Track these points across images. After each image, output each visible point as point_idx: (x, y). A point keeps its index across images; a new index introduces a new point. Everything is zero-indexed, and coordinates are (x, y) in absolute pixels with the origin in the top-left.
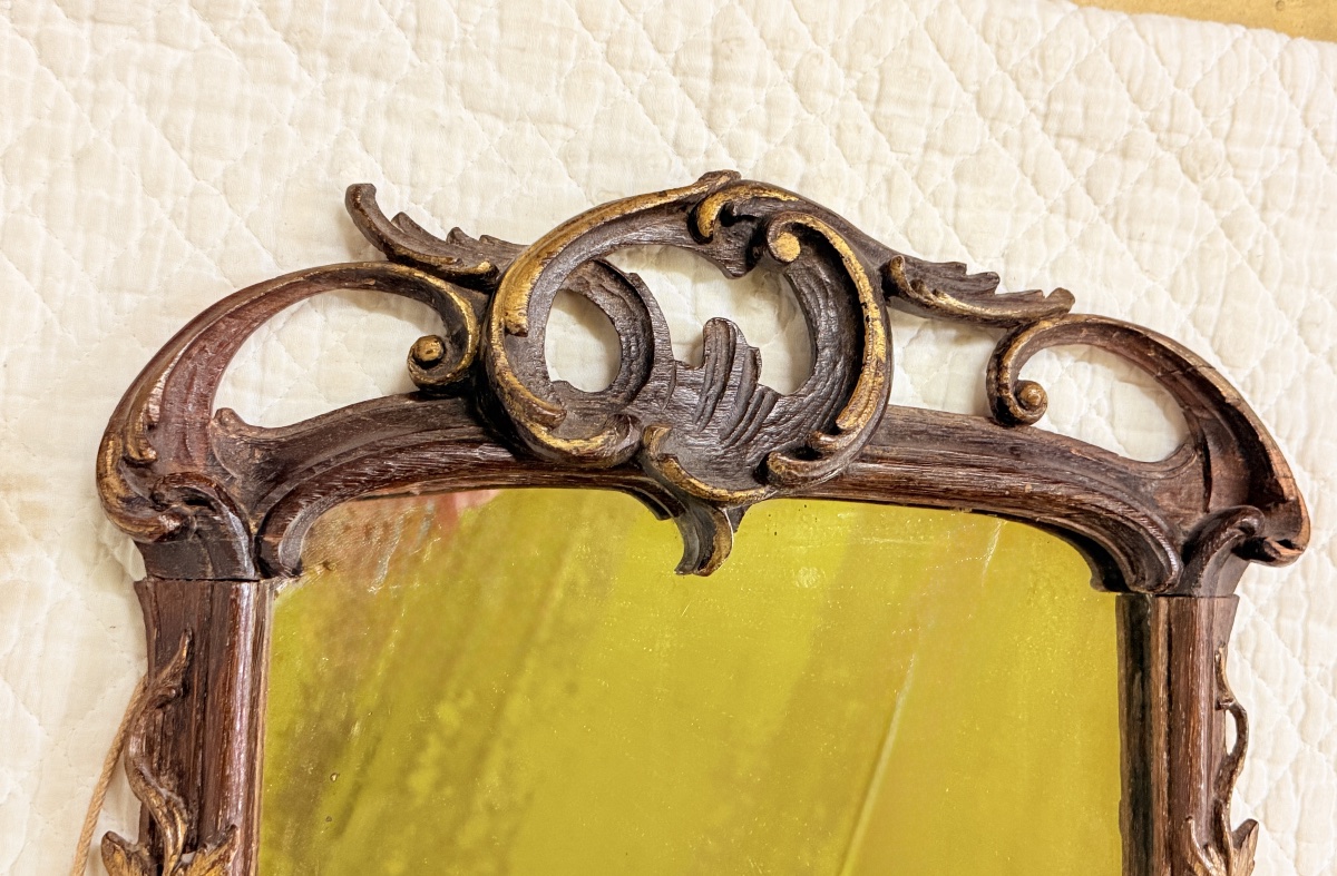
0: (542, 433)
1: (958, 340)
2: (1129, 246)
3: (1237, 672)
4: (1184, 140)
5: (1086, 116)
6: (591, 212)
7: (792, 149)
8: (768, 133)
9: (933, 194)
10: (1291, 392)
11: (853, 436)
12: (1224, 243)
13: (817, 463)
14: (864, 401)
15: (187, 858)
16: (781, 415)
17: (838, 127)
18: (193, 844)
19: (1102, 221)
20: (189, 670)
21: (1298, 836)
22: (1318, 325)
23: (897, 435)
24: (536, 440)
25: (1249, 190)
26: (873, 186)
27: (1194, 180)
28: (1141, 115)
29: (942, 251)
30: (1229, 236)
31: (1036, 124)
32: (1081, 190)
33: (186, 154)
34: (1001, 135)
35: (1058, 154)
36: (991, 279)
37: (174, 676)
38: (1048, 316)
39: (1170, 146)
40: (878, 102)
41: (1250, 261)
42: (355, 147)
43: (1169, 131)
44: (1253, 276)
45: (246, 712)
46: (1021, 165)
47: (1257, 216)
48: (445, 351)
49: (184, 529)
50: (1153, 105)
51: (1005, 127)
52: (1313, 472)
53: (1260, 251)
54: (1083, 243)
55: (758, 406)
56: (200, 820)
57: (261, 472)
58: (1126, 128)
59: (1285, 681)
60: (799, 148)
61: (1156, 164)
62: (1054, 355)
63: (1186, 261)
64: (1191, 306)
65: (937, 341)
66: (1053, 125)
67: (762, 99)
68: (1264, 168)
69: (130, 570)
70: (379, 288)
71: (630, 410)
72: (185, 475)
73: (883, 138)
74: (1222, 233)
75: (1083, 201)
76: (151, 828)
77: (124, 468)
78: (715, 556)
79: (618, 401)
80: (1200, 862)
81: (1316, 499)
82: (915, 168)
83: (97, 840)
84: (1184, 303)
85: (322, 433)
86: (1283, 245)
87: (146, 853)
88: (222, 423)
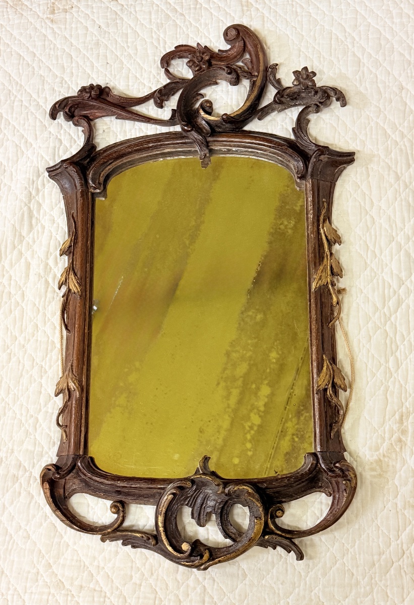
0: (250, 490)
1: (133, 526)
2: (80, 558)
3: (56, 436)
4: (63, 592)
5: (93, 597)
6: (239, 555)
7: (180, 581)
8: (188, 586)
9: (139, 571)
10: (34, 516)
11: (169, 493)
12: (51, 562)
13: (179, 485)
14: (166, 503)
15: (326, 387)
16: (186, 499)
17: (167, 589)
18: (325, 390)
19: (88, 565)
20: (331, 430)
21: (41, 393)
22: (24, 537)
23: (153, 496)
24: (251, 488)
25: (43, 578)
26: (156, 572)
27: (60, 580)
28: (76, 599)
29: (136, 553)
30: (50, 563)
31: (108, 594)
32: (94, 575)
33: (346, 568)
34: (119, 590)
35: (101, 585)
36: (124, 544)
37: (334, 429)
38: (109, 533)
39: (67, 590)
40: (156, 598)
41: (44, 556)
42: (303, 574)
43: (68, 595)
44: (43, 552)
45: (316, 420)
46: (113, 581)
47: (40, 570)
48: (275, 514)
49: (335, 464)
50: (73, 602)
51: (117, 593)
52: (29, 493)
53: (40, 559)
54: (94, 558)
55: (192, 502)
56: (324, 395)
57: (319, 480)
58: (81, 595)
59: (42, 433)
60: (179, 582)
61: (72, 584)
62: (104, 523)
63: (63, 555)
64: (62, 541)
65: (138, 525)
66: (103, 594)
67: (190, 596)
68: (38, 585)
69: (348, 455)
70: (294, 531)
71: (227, 498)
72: (336, 477)
73: (154, 587)
74: (52, 564)
75: (94, 572)
76: (336, 393)
77: (350, 479)
78: (203, 461)
79: (230, 501)
80: (76, 387)
81: (29, 485)
82: (144, 578)
83: (348, 390)
84: (65, 542)
85: (305, 491)
86: (33, 562)
87: (337, 388)
88: (330, 493)
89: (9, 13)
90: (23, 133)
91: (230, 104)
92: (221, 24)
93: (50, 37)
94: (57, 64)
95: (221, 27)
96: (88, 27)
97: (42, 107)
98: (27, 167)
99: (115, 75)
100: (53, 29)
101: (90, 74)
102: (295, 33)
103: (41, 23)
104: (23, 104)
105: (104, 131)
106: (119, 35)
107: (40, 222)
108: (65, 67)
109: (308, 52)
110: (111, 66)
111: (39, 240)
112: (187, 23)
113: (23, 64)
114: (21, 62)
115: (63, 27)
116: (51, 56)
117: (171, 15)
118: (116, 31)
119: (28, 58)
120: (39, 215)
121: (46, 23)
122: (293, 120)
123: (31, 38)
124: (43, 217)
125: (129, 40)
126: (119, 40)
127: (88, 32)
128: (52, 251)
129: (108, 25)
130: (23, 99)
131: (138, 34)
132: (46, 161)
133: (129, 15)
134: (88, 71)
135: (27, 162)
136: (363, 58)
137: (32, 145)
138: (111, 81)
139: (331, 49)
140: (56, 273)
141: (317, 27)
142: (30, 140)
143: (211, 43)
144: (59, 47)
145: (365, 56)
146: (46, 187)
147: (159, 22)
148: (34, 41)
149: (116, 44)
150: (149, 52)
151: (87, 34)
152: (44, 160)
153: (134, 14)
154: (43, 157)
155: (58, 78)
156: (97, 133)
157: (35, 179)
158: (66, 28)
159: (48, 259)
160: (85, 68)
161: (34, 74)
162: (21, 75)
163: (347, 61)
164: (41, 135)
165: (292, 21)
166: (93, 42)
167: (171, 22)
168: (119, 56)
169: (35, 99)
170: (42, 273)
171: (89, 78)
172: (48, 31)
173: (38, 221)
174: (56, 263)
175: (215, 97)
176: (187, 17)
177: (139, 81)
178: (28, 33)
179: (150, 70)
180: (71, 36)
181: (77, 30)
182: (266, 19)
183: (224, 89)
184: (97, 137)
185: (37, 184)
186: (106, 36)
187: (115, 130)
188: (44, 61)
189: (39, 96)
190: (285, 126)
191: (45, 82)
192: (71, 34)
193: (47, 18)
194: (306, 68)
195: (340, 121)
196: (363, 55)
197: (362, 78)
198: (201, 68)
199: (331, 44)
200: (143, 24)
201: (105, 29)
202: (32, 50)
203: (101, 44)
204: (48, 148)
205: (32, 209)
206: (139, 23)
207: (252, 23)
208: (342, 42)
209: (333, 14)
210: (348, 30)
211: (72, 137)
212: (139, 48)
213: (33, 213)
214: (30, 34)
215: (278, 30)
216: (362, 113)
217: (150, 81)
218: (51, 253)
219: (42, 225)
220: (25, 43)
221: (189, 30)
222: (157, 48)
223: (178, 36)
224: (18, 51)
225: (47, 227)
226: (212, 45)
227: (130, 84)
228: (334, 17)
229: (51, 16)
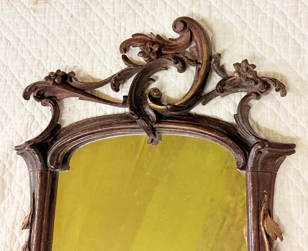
89: (3, 4)
90: (5, 109)
91: (178, 88)
92: (173, 14)
93: (32, 25)
94: (36, 48)
95: (173, 16)
96: (63, 16)
97: (21, 86)
98: (4, 141)
99: (82, 58)
100: (35, 17)
101: (62, 58)
102: (239, 21)
103: (26, 13)
104: (7, 84)
105: (69, 109)
106: (87, 24)
107: (11, 192)
108: (42, 51)
109: (251, 39)
110: (80, 50)
111: (9, 209)
112: (145, 12)
113: (9, 48)
114: (8, 47)
115: (43, 16)
116: (32, 41)
117: (131, 5)
118: (85, 19)
119: (14, 43)
120: (11, 186)
121: (30, 12)
122: (236, 104)
123: (17, 25)
124: (14, 188)
125: (96, 28)
126: (87, 28)
127: (63, 20)
128: (18, 222)
129: (79, 14)
130: (7, 79)
131: (103, 22)
132: (20, 136)
133: (96, 5)
134: (61, 54)
135: (5, 136)
136: (304, 45)
137: (10, 120)
138: (79, 64)
139: (272, 37)
140: (20, 243)
141: (260, 16)
142: (9, 116)
143: (164, 30)
144: (39, 33)
145: (305, 44)
146: (18, 160)
147: (121, 12)
148: (19, 28)
149: (85, 31)
150: (112, 38)
151: (61, 22)
152: (18, 135)
153: (101, 4)
154: (17, 133)
155: (36, 61)
156: (64, 111)
157: (9, 153)
158: (45, 17)
159: (14, 228)
160: (58, 52)
161: (17, 57)
162: (7, 58)
163: (288, 48)
164: (18, 111)
165: (236, 10)
166: (66, 29)
167: (131, 12)
168: (87, 42)
169: (16, 79)
170: (8, 243)
171: (60, 61)
172: (31, 20)
173: (10, 192)
174: (21, 233)
175: (166, 81)
176: (144, 6)
177: (102, 64)
178: (15, 21)
179: (111, 55)
180: (49, 23)
181: (54, 18)
182: (213, 8)
183: (173, 74)
184: (63, 115)
185: (11, 157)
186: (77, 24)
187: (79, 108)
188: (26, 45)
189: (19, 77)
190: (228, 110)
191: (25, 64)
192: (49, 22)
193: (31, 8)
194: (246, 61)
195: (281, 107)
196: (303, 42)
197: (302, 65)
198: (151, 58)
199: (272, 32)
200: (107, 13)
201: (76, 17)
202: (17, 36)
203: (73, 31)
204: (22, 124)
205: (5, 180)
206: (104, 12)
207: (200, 12)
208: (283, 29)
209: (274, 2)
210: (289, 17)
211: (43, 114)
212: (104, 35)
213: (6, 184)
214: (17, 22)
215: (223, 19)
216: (303, 100)
217: (111, 65)
218: (17, 223)
219: (12, 194)
220: (13, 30)
221: (146, 19)
222: (118, 35)
223: (136, 24)
224: (6, 36)
225: (16, 197)
226: (165, 32)
227: (94, 67)
228: (276, 6)
229: (35, 6)
